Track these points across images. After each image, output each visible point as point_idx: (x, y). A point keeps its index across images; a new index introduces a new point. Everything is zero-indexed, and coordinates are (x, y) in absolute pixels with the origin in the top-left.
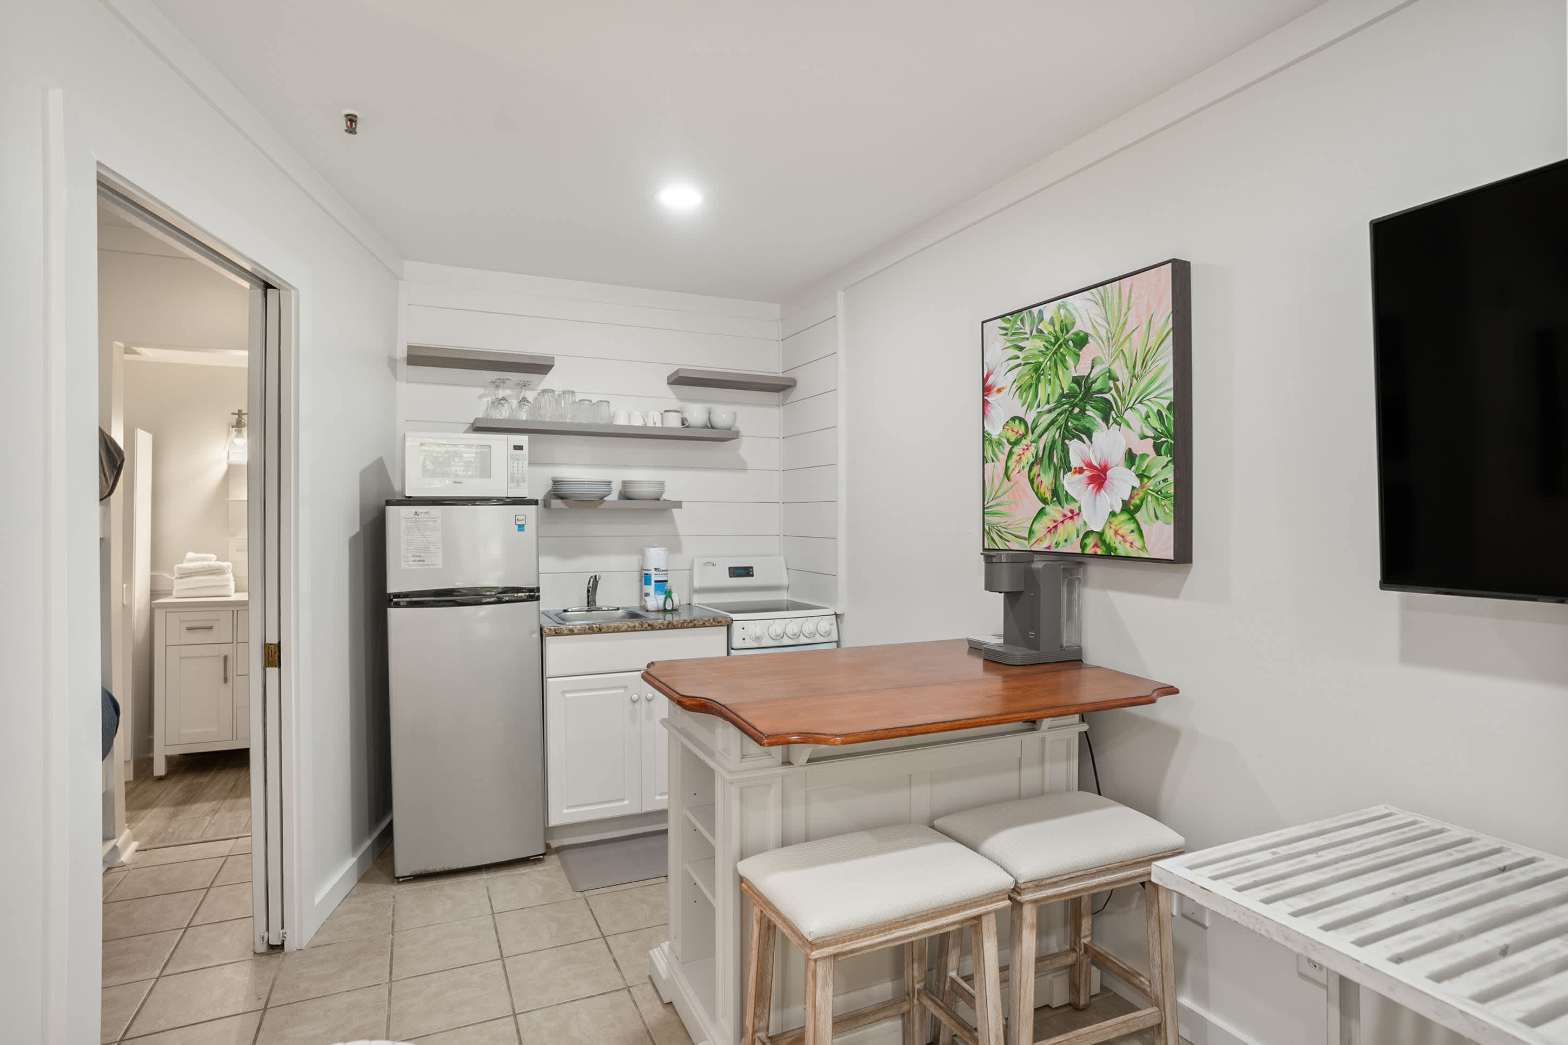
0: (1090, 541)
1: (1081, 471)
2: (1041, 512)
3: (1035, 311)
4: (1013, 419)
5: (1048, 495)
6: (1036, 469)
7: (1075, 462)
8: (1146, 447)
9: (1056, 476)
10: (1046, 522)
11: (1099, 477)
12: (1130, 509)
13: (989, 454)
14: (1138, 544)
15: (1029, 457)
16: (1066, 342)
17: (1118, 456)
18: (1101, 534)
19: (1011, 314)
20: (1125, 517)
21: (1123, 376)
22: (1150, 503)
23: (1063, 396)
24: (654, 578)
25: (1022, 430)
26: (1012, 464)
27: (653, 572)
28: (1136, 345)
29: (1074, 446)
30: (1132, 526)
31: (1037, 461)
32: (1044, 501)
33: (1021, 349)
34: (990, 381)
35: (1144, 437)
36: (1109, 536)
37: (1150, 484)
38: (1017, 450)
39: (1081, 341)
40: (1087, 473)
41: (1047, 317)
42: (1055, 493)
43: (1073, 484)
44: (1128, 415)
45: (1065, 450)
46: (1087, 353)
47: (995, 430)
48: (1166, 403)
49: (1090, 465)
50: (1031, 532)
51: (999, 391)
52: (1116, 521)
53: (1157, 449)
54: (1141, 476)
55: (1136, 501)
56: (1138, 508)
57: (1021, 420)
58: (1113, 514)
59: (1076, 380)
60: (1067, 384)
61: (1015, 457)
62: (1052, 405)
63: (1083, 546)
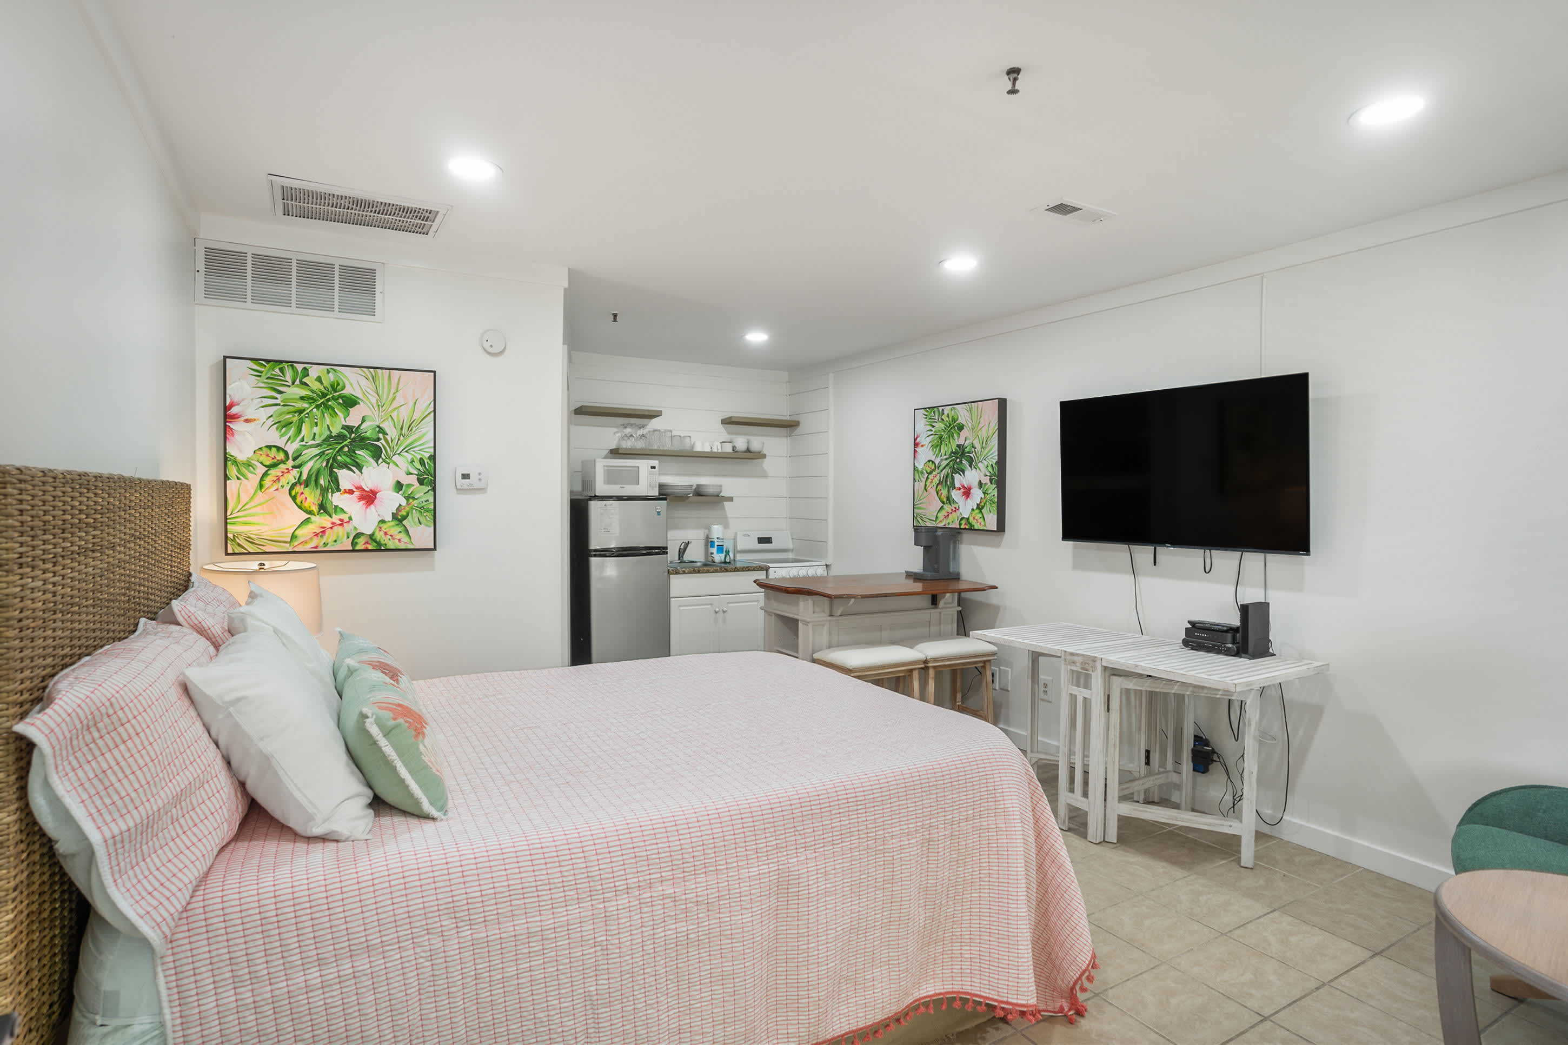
0: (963, 522)
1: (959, 489)
2: (942, 508)
3: (941, 409)
4: (929, 461)
5: (945, 500)
6: (939, 487)
7: (957, 485)
8: (986, 480)
9: (949, 491)
10: (943, 513)
11: (967, 493)
12: (980, 508)
13: (917, 478)
14: (983, 523)
15: (936, 481)
16: (954, 427)
17: (976, 484)
18: (968, 519)
19: (929, 408)
20: (977, 511)
21: (978, 446)
22: (988, 505)
23: (952, 452)
24: (716, 544)
25: (933, 467)
26: (928, 483)
27: (716, 540)
28: (983, 433)
29: (957, 476)
30: (981, 515)
31: (940, 483)
32: (943, 503)
33: (933, 427)
34: (918, 440)
35: (986, 476)
36: (971, 520)
37: (988, 497)
38: (931, 477)
39: (961, 428)
40: (962, 490)
41: (946, 413)
42: (948, 499)
43: (956, 495)
44: (980, 465)
45: (953, 478)
46: (964, 433)
47: (920, 466)
48: (995, 461)
49: (963, 486)
50: (937, 517)
51: (922, 446)
52: (974, 513)
53: (991, 481)
54: (984, 493)
55: (982, 504)
56: (983, 507)
57: (933, 462)
58: (973, 510)
59: (958, 446)
60: (954, 448)
61: (929, 480)
62: (947, 456)
63: (960, 524)
